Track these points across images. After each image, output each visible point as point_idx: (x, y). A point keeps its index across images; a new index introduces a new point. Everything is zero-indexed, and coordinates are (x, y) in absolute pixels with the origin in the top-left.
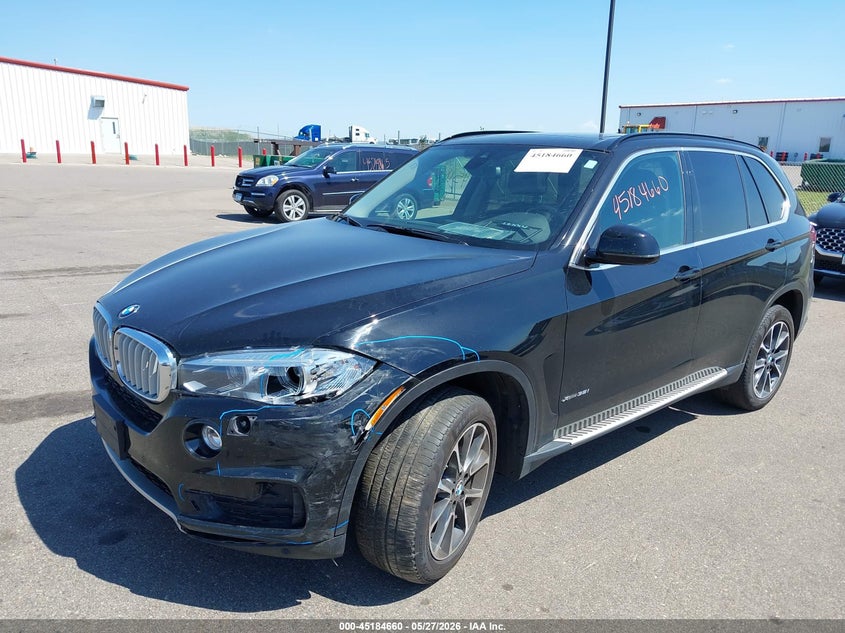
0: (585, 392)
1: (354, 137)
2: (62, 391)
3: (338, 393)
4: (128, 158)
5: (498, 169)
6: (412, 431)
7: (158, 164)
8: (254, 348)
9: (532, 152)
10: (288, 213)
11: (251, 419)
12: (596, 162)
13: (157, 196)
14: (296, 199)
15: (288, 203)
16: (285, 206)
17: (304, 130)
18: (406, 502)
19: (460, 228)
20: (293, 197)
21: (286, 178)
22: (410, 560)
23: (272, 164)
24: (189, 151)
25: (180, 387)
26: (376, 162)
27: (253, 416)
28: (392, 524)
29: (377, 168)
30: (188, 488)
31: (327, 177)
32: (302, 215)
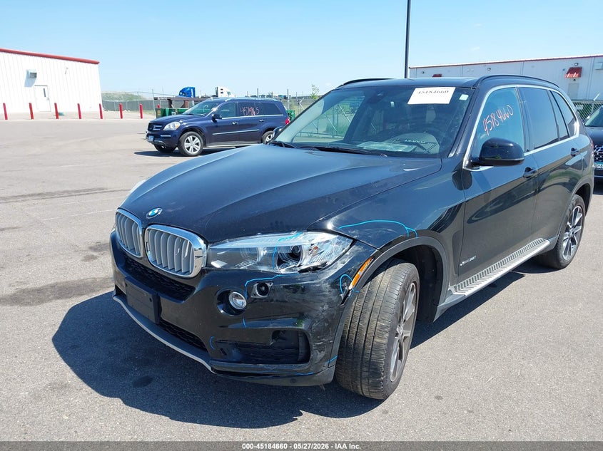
0: (473, 258)
1: (220, 95)
2: (65, 280)
3: (329, 263)
4: (57, 115)
5: (392, 103)
6: (375, 290)
7: (80, 118)
8: (263, 234)
9: (417, 90)
10: (188, 149)
11: (268, 285)
12: (467, 96)
13: (85, 141)
14: (194, 139)
15: (188, 141)
16: (186, 144)
17: (183, 91)
18: (377, 340)
19: (374, 145)
20: (191, 137)
21: (185, 124)
22: (379, 382)
23: (170, 114)
24: (102, 108)
25: (208, 265)
26: (249, 110)
27: (270, 282)
28: (367, 357)
29: (250, 114)
30: (218, 339)
31: (215, 121)
32: (198, 150)
